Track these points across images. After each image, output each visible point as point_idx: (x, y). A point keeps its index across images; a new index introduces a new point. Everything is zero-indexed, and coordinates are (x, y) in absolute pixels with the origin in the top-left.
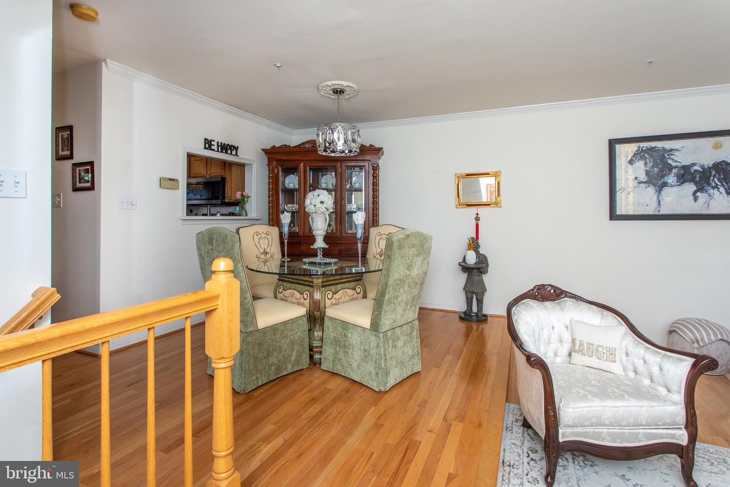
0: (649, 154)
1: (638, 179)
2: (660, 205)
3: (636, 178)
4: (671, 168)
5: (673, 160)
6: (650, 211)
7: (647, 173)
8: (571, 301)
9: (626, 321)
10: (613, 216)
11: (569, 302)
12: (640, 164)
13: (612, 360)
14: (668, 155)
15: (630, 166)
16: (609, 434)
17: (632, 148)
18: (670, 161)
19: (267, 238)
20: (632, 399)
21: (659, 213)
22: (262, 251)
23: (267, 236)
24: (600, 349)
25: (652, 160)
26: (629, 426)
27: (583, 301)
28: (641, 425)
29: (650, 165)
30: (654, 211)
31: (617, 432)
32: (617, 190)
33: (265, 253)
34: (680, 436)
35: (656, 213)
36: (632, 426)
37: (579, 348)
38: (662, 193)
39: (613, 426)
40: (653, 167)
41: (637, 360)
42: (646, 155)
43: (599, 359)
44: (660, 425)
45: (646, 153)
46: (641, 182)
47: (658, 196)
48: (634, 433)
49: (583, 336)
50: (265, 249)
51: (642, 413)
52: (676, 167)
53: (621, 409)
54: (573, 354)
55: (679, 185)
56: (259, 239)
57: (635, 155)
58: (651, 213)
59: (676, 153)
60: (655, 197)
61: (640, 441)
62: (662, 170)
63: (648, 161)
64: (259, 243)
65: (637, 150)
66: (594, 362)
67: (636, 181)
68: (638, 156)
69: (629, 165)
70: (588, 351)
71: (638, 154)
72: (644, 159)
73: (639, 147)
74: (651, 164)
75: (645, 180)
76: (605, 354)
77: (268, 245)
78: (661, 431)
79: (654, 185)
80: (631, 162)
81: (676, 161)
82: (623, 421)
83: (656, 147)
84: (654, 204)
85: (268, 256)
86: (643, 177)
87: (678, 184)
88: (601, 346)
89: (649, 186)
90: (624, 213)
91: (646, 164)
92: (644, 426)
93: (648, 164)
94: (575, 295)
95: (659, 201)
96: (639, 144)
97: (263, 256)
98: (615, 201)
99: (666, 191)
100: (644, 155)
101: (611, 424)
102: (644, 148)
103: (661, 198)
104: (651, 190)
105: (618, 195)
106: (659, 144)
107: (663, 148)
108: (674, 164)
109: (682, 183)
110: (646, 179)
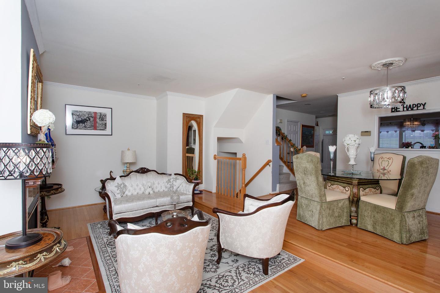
19: (388, 161)
22: (382, 168)
23: (388, 160)
33: (384, 169)
50: (384, 167)
56: (382, 161)
64: (381, 163)
77: (388, 165)
85: (385, 171)
97: (382, 171)
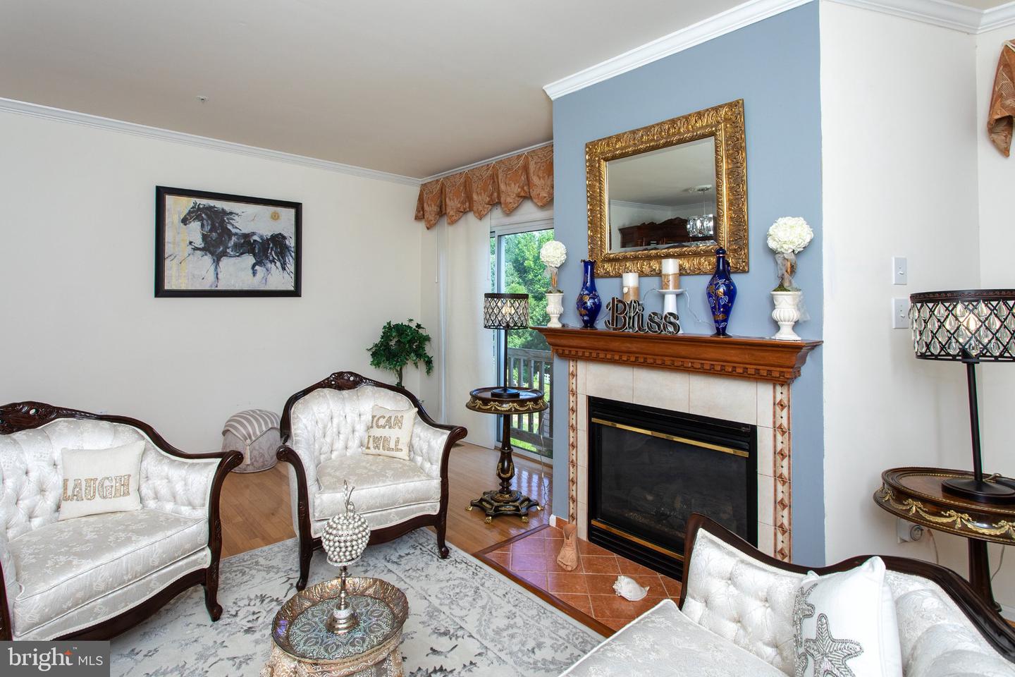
0: (206, 214)
1: (193, 244)
2: (217, 278)
3: (191, 243)
4: (230, 234)
5: (233, 225)
6: (206, 286)
7: (204, 237)
8: (64, 421)
9: (149, 432)
10: (160, 291)
11: (61, 423)
12: (196, 225)
13: (124, 493)
14: (227, 219)
15: (184, 226)
16: (104, 604)
17: (186, 204)
18: (230, 227)
20: (141, 538)
21: (216, 289)
24: (107, 483)
25: (210, 222)
26: (136, 577)
27: (88, 417)
28: (154, 567)
29: (207, 228)
30: (211, 286)
31: (120, 594)
32: (166, 256)
34: (202, 559)
35: (213, 288)
36: (141, 576)
37: (73, 492)
38: (221, 264)
39: (111, 589)
40: (211, 231)
41: (159, 482)
42: (203, 215)
43: (104, 497)
44: (179, 557)
45: (204, 213)
46: (196, 249)
47: (216, 268)
48: (144, 584)
49: (82, 471)
51: (155, 550)
52: (236, 234)
53: (124, 559)
54: (64, 504)
55: (238, 256)
57: (190, 213)
58: (207, 287)
59: (236, 218)
60: (213, 268)
61: (153, 590)
62: (221, 236)
63: (205, 222)
65: (193, 208)
66: (98, 505)
67: (190, 247)
68: (194, 214)
69: (182, 224)
70: (87, 491)
71: (193, 212)
72: (201, 220)
73: (195, 203)
74: (209, 227)
75: (201, 246)
76: (114, 488)
78: (180, 563)
79: (212, 254)
80: (185, 221)
81: (236, 228)
82: (127, 574)
83: (214, 207)
84: (211, 277)
86: (199, 242)
87: (238, 254)
88: (108, 478)
89: (206, 255)
90: (174, 287)
91: (203, 226)
92: (158, 567)
93: (206, 227)
94: (74, 410)
95: (217, 274)
96: (195, 199)
98: (163, 272)
99: (225, 262)
100: (201, 214)
101: (110, 588)
102: (201, 206)
103: (219, 270)
104: (208, 260)
105: (167, 263)
106: (219, 204)
107: (223, 209)
108: (234, 231)
109: (242, 254)
110: (203, 245)
